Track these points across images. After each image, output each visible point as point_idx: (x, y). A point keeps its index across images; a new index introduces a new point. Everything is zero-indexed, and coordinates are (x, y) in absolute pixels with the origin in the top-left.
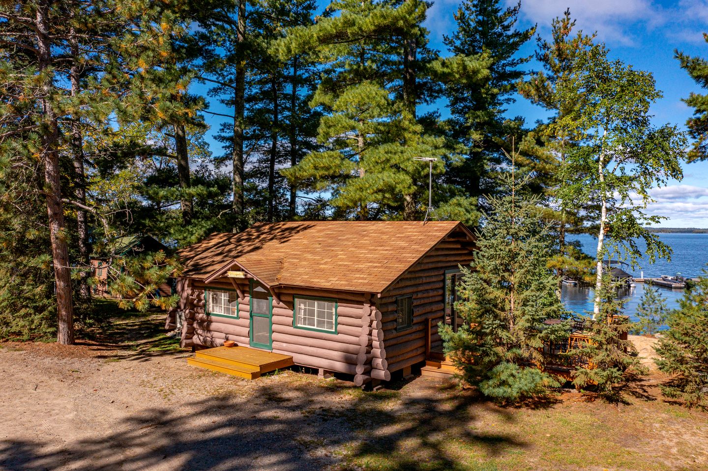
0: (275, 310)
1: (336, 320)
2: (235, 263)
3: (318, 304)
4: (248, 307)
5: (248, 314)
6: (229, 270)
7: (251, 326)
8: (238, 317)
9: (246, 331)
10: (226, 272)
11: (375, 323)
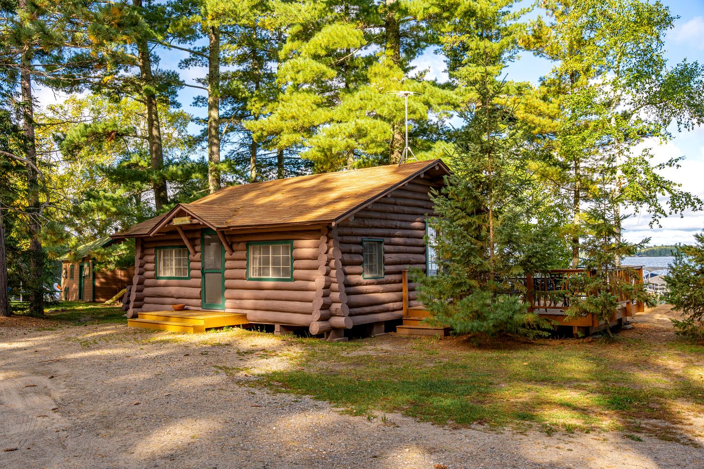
0: (228, 264)
1: (292, 264)
2: (181, 207)
3: (273, 249)
4: (199, 265)
5: (199, 273)
6: (174, 217)
7: (203, 286)
8: (190, 278)
9: (197, 292)
10: (171, 221)
11: (332, 263)
